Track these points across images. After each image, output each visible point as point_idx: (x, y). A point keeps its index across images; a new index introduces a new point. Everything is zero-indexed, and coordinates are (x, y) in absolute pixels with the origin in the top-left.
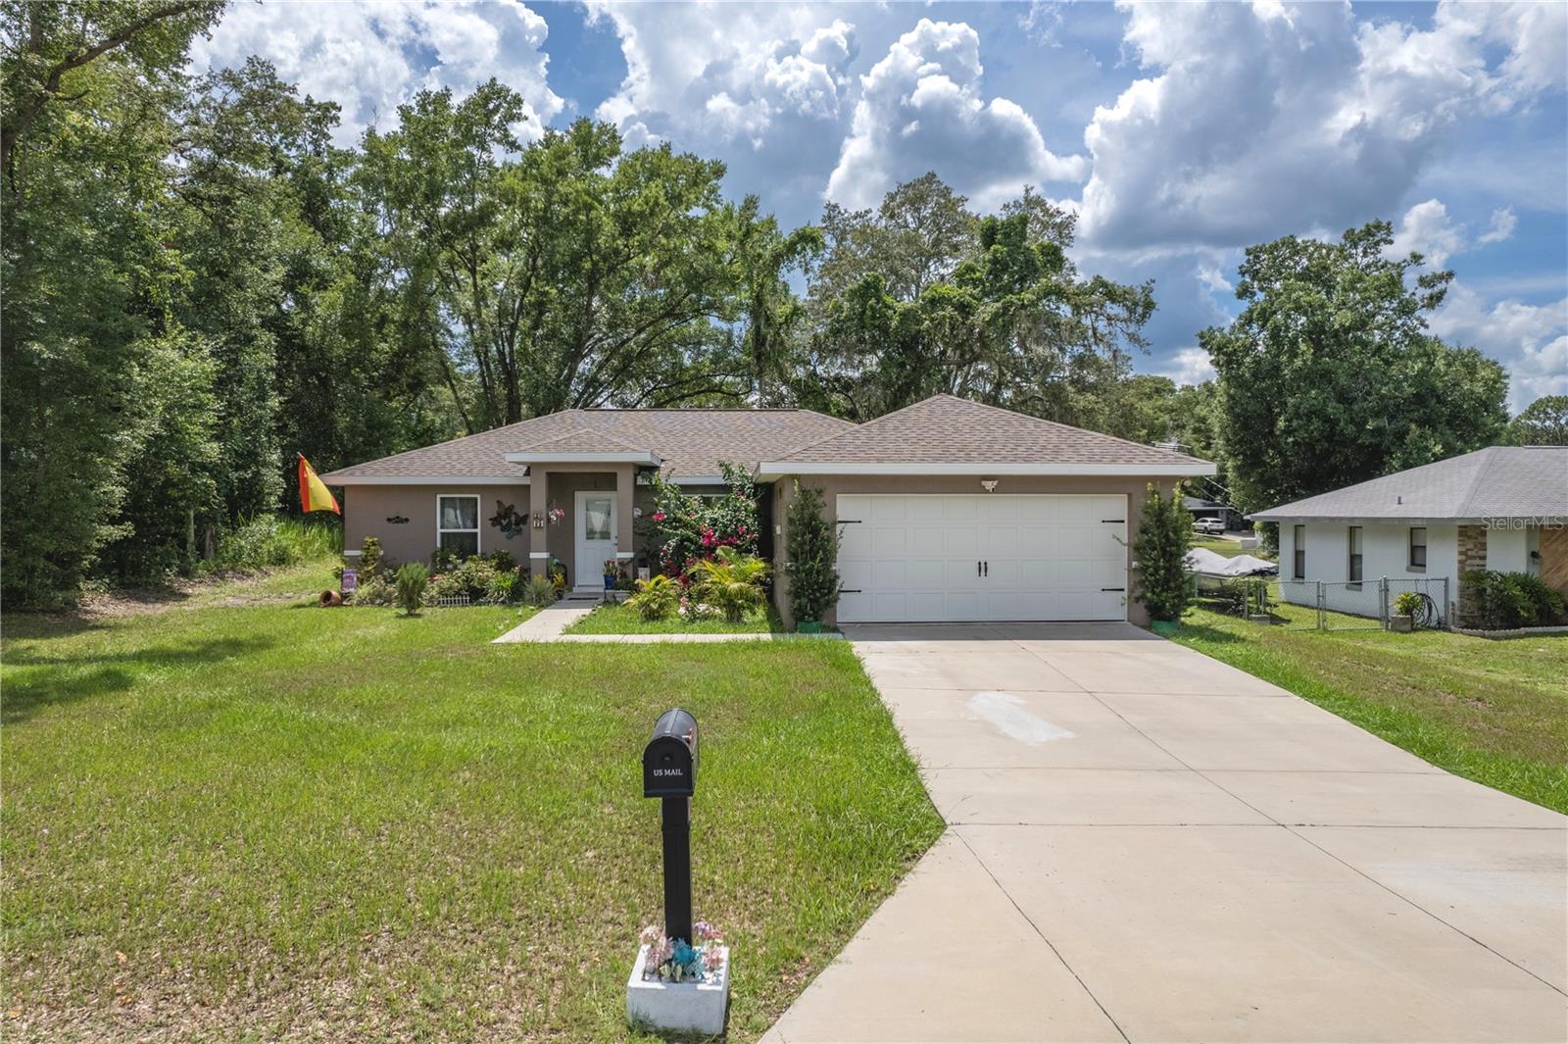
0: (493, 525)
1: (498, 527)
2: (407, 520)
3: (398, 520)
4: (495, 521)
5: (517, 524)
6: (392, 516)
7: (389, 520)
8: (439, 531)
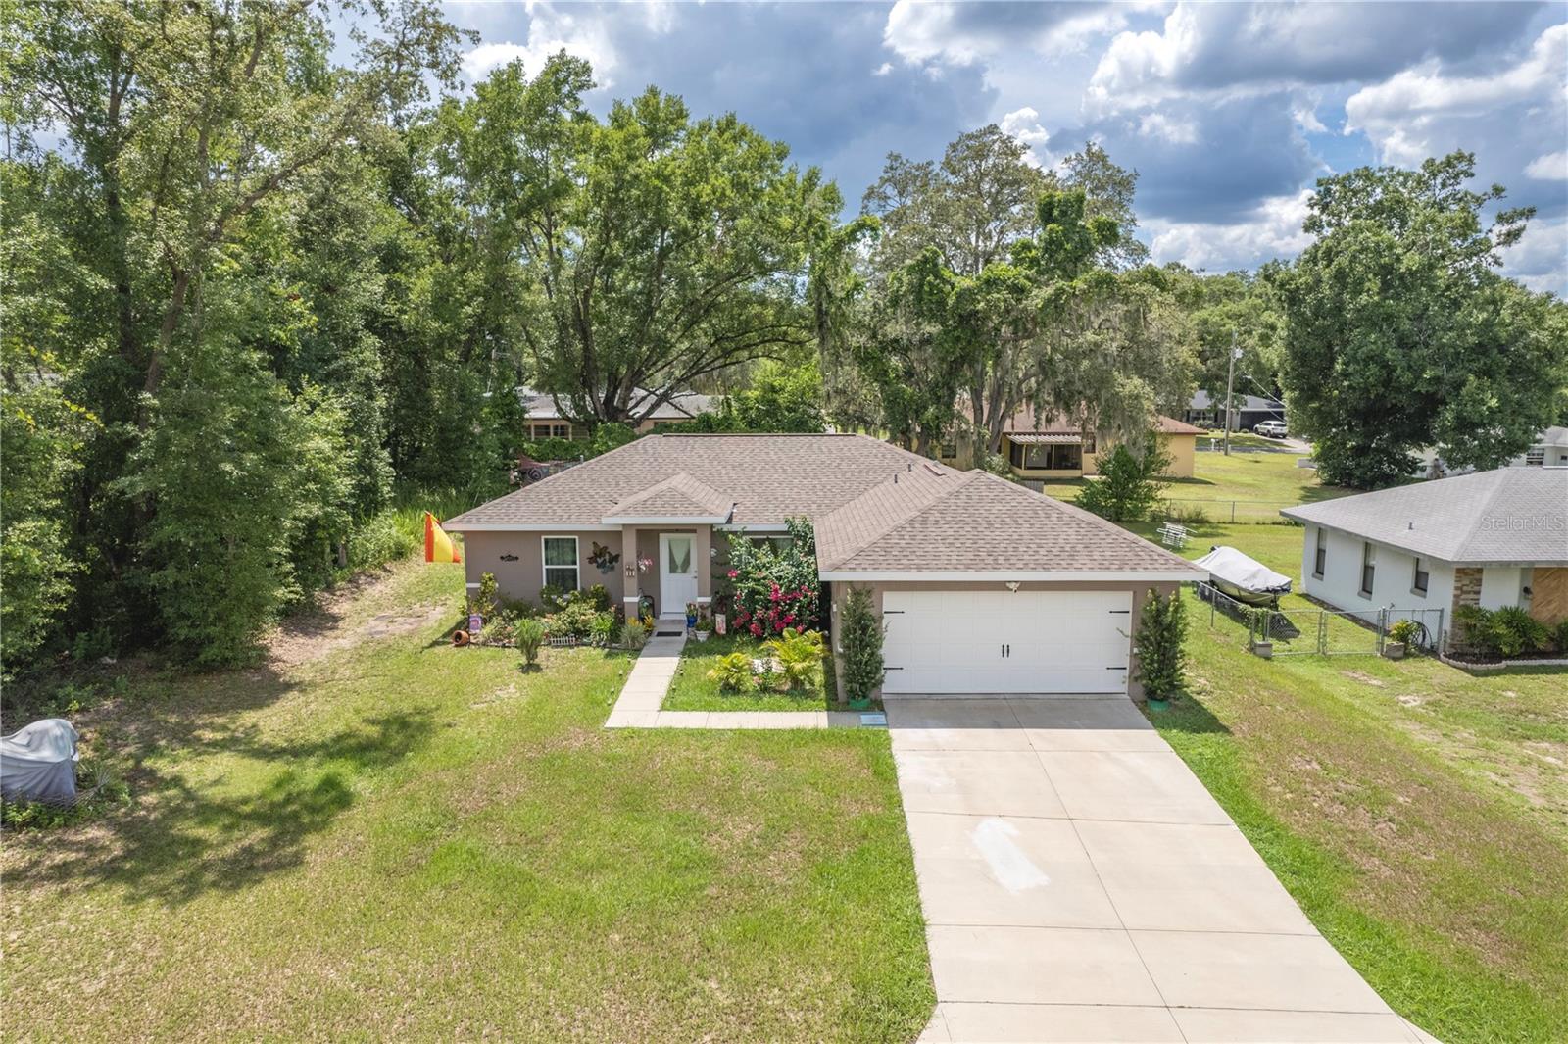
0: (590, 562)
1: (595, 564)
2: (517, 558)
3: (510, 558)
4: (592, 560)
5: (610, 562)
6: (504, 555)
7: (502, 558)
8: (545, 567)
